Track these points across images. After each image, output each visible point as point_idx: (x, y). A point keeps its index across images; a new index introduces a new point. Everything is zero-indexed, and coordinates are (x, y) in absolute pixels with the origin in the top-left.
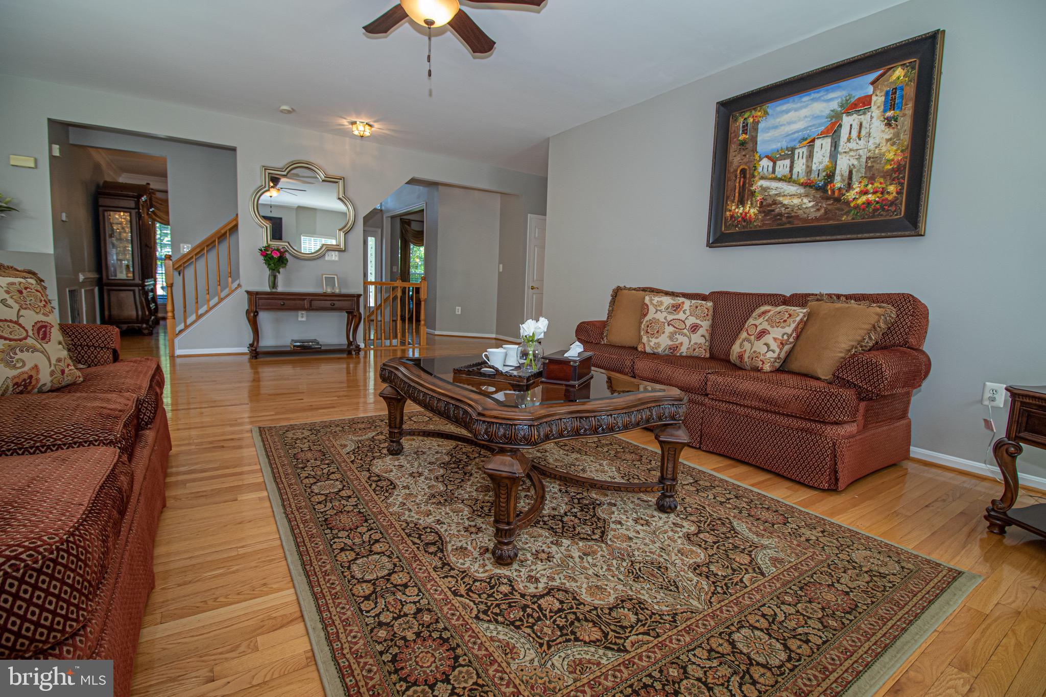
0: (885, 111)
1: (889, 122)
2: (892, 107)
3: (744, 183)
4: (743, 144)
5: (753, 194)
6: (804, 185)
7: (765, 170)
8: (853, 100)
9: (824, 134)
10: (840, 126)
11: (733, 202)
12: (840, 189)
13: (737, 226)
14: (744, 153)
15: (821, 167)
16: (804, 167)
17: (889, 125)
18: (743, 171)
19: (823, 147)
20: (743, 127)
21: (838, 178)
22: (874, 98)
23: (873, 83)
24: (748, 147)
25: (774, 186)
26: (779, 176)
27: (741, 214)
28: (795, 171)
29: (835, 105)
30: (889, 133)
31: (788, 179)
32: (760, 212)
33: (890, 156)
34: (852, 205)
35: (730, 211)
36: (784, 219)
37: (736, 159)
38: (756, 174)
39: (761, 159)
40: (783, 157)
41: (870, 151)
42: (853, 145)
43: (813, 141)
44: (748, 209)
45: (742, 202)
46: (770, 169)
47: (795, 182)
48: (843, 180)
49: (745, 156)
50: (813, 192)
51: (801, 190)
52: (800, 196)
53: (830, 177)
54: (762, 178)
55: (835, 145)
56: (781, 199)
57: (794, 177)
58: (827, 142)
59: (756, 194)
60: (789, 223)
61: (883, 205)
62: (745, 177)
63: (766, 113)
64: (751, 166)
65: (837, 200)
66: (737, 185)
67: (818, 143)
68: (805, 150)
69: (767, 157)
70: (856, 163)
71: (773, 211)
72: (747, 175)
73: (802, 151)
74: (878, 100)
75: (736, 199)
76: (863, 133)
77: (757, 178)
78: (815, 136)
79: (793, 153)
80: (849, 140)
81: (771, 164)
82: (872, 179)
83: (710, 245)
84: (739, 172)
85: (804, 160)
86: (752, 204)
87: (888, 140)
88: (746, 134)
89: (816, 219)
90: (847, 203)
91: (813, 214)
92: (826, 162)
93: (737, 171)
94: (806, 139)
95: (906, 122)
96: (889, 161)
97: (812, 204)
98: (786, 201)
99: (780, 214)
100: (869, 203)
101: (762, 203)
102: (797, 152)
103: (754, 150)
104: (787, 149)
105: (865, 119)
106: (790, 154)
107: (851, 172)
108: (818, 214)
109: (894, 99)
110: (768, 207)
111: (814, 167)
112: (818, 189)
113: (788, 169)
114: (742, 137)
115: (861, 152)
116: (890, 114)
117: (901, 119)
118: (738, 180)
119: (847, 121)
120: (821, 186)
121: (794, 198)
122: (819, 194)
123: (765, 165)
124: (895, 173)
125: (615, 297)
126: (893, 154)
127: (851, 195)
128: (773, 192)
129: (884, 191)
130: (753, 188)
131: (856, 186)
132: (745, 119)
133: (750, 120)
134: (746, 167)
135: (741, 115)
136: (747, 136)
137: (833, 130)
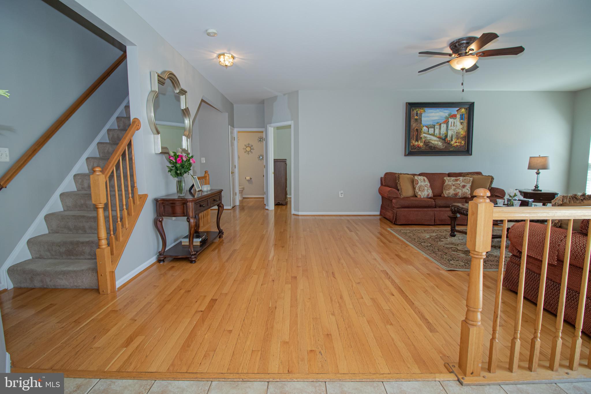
0: (460, 120)
1: (461, 123)
2: (462, 119)
3: (418, 134)
4: (416, 120)
5: (421, 138)
6: (439, 138)
7: (425, 131)
8: (452, 114)
9: (444, 123)
10: (448, 121)
11: (413, 140)
12: (449, 140)
13: (415, 149)
14: (417, 123)
15: (443, 133)
16: (438, 132)
17: (461, 124)
18: (417, 130)
19: (444, 126)
20: (416, 114)
21: (448, 137)
22: (457, 116)
23: (457, 111)
24: (419, 121)
25: (429, 137)
26: (430, 133)
27: (417, 145)
28: (435, 133)
29: (447, 115)
30: (461, 127)
31: (433, 135)
32: (424, 145)
33: (462, 133)
34: (453, 145)
35: (412, 143)
36: (433, 148)
37: (414, 125)
38: (422, 131)
39: (423, 127)
40: (431, 127)
41: (457, 130)
42: (452, 128)
43: (441, 124)
44: (419, 143)
45: (417, 140)
46: (427, 131)
47: (436, 136)
48: (450, 138)
49: (417, 124)
50: (441, 140)
51: (438, 139)
52: (437, 141)
53: (446, 136)
54: (424, 133)
55: (447, 127)
56: (431, 141)
57: (435, 134)
58: (445, 125)
59: (422, 138)
60: (434, 149)
61: (461, 146)
62: (418, 132)
63: (425, 111)
64: (420, 128)
65: (449, 144)
66: (415, 134)
67: (442, 125)
68: (438, 126)
69: (426, 126)
70: (453, 133)
71: (428, 145)
72: (418, 131)
73: (437, 127)
74: (458, 116)
75: (415, 139)
76: (455, 125)
77: (422, 133)
78: (441, 122)
79: (434, 127)
80: (451, 126)
81: (427, 129)
82: (458, 139)
83: (405, 155)
84: (415, 129)
85: (438, 129)
86: (421, 141)
87: (461, 128)
88: (417, 116)
89: (443, 149)
90: (452, 145)
91: (442, 147)
92: (445, 131)
93: (414, 129)
94: (438, 123)
95: (465, 124)
96: (462, 134)
97: (441, 144)
98: (433, 142)
99: (431, 146)
100: (457, 146)
101: (424, 142)
102: (436, 126)
103: (421, 123)
104: (433, 125)
105: (455, 121)
106: (433, 127)
107: (452, 136)
108: (443, 147)
109: (462, 117)
110: (427, 143)
111: (441, 132)
112: (443, 139)
113: (433, 132)
114: (416, 117)
115: (455, 130)
116: (461, 121)
117: (464, 123)
118: (415, 132)
119: (451, 120)
120: (444, 139)
121: (435, 142)
122: (443, 141)
123: (425, 129)
124: (463, 138)
125: (399, 177)
126: (463, 133)
127: (452, 143)
128: (428, 139)
129: (461, 143)
130: (421, 136)
131: (453, 140)
132: (417, 111)
133: (419, 112)
134: (418, 128)
135: (415, 109)
136: (418, 118)
137: (446, 122)
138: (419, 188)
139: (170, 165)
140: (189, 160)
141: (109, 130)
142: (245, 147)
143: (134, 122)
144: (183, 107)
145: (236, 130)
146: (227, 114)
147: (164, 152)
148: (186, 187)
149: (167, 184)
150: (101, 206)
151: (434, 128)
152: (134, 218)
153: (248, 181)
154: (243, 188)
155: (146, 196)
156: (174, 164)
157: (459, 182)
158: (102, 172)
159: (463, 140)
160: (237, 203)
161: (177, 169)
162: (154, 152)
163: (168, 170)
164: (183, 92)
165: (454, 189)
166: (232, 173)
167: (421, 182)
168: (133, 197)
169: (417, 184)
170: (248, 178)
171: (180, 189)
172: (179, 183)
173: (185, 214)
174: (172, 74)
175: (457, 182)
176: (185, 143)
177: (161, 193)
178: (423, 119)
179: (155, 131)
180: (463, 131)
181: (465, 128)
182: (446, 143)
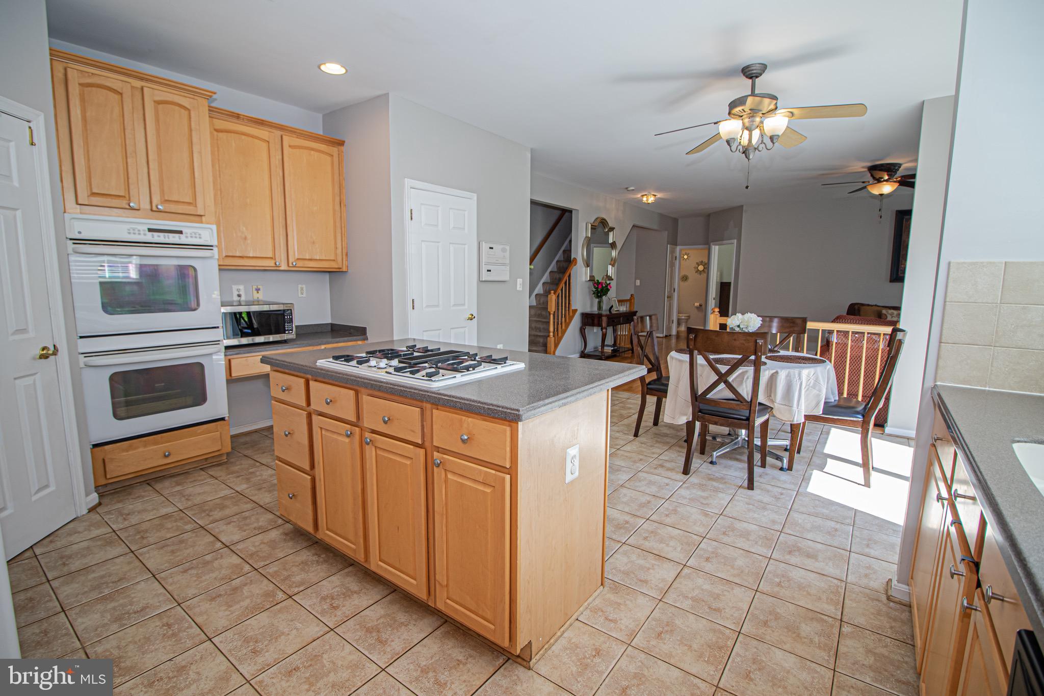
83: (891, 281)
139: (594, 290)
140: (607, 286)
141: (557, 261)
142: (697, 266)
143: (573, 261)
144: (611, 241)
145: (678, 248)
146: (667, 232)
147: (592, 278)
148: (605, 307)
149: (592, 306)
150: (552, 313)
152: (567, 325)
153: (697, 308)
154: (689, 317)
155: (576, 310)
156: (597, 289)
158: (554, 293)
160: (674, 332)
161: (598, 293)
162: (584, 280)
163: (592, 292)
164: (612, 229)
166: (667, 298)
168: (569, 310)
170: (697, 304)
171: (600, 308)
172: (599, 303)
173: (599, 325)
174: (605, 220)
176: (611, 271)
177: (588, 310)
179: (586, 265)
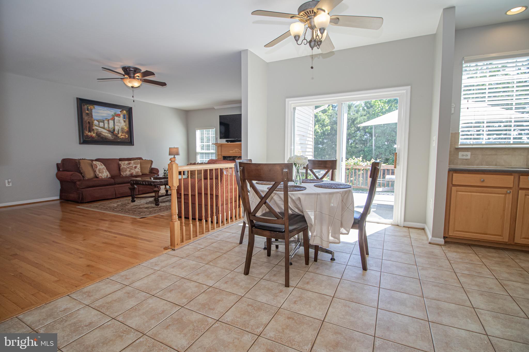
0: (123, 119)
1: (124, 121)
2: (125, 118)
3: (90, 126)
4: (88, 114)
5: (93, 130)
7: (96, 124)
8: (117, 114)
9: (111, 119)
10: (115, 119)
11: (86, 130)
12: (117, 133)
13: (89, 138)
15: (112, 127)
16: (107, 126)
17: (124, 122)
19: (111, 122)
20: (87, 109)
21: (116, 131)
22: (121, 115)
23: (120, 112)
24: (90, 115)
25: (100, 130)
26: (101, 127)
27: (90, 135)
28: (105, 126)
29: (113, 113)
31: (104, 128)
32: (96, 135)
34: (120, 138)
35: (86, 133)
36: (104, 138)
37: (86, 118)
38: (93, 124)
39: (94, 120)
40: (102, 122)
41: (121, 126)
42: (118, 124)
43: (109, 120)
45: (90, 131)
47: (105, 129)
49: (89, 118)
50: (110, 133)
51: (108, 132)
52: (107, 133)
53: (114, 130)
54: (96, 126)
55: (114, 123)
56: (102, 133)
57: (105, 128)
58: (112, 122)
59: (95, 130)
60: (106, 140)
61: (125, 139)
63: (94, 108)
64: (92, 121)
65: (116, 136)
66: (87, 126)
67: (110, 121)
69: (96, 120)
70: (119, 128)
71: (100, 136)
72: (91, 124)
73: (106, 122)
74: (122, 116)
75: (88, 130)
76: (120, 122)
77: (94, 126)
78: (109, 119)
80: (117, 122)
81: (98, 123)
82: (123, 133)
83: (80, 143)
85: (107, 124)
86: (93, 133)
87: (125, 125)
88: (88, 111)
89: (112, 140)
90: (119, 137)
91: (111, 138)
92: (113, 126)
93: (86, 121)
94: (107, 119)
95: (127, 122)
96: (125, 130)
97: (111, 136)
98: (104, 134)
99: (102, 137)
100: (123, 138)
101: (96, 133)
102: (105, 121)
103: (92, 117)
104: (102, 120)
105: (120, 119)
107: (118, 130)
108: (113, 138)
109: (125, 117)
110: (99, 134)
111: (110, 127)
113: (103, 125)
114: (87, 112)
115: (120, 126)
116: (124, 120)
117: (126, 122)
118: (87, 124)
119: (116, 118)
120: (112, 132)
121: (105, 133)
122: (112, 134)
123: (96, 122)
124: (127, 133)
125: (79, 163)
126: (126, 128)
127: (119, 135)
128: (100, 131)
129: (125, 136)
130: (93, 128)
131: (120, 133)
132: (87, 107)
133: (89, 108)
134: (90, 121)
135: (86, 105)
136: (89, 112)
137: (114, 120)
138: (99, 171)
151: (104, 122)
157: (131, 165)
159: (127, 134)
165: (129, 170)
167: (99, 166)
169: (97, 167)
175: (130, 165)
178: (93, 114)
180: (126, 127)
181: (128, 125)
182: (114, 135)
